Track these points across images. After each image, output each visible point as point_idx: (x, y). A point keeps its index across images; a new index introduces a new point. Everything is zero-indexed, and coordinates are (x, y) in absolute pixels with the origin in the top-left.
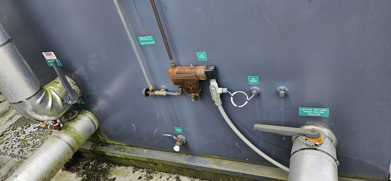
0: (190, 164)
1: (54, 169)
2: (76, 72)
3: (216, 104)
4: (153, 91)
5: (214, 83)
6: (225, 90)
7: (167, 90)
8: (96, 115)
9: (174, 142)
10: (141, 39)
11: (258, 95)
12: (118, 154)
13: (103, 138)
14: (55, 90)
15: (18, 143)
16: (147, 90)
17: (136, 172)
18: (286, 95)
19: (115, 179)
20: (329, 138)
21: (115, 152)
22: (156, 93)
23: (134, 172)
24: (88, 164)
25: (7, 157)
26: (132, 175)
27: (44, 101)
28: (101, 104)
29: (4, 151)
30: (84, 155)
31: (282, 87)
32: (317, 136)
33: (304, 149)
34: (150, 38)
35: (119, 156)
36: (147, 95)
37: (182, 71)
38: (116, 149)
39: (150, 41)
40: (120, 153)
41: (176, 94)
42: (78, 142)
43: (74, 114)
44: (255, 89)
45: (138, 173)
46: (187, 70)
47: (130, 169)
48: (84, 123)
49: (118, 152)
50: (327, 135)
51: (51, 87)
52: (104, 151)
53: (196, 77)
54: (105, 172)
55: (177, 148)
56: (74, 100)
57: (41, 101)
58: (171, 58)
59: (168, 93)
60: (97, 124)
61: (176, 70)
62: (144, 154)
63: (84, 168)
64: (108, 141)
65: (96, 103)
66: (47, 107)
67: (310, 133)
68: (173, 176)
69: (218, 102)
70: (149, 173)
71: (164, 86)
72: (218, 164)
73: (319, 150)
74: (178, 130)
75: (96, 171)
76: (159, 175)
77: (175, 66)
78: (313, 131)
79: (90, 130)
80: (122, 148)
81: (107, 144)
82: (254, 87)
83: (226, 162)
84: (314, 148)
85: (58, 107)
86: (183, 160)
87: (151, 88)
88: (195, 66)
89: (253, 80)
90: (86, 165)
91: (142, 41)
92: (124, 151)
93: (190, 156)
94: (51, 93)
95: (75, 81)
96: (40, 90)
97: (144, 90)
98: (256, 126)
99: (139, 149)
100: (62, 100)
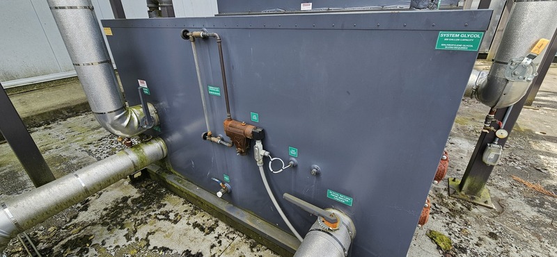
0: (229, 212)
1: (111, 179)
2: (161, 104)
3: (258, 165)
4: (211, 136)
5: (259, 144)
6: (267, 153)
7: (222, 140)
8: (167, 145)
9: (219, 188)
10: (211, 88)
11: (295, 167)
12: (175, 184)
13: (169, 166)
14: (136, 113)
15: (108, 150)
16: (206, 134)
17: (185, 205)
18: (318, 174)
19: (165, 204)
20: (347, 227)
21: (173, 181)
22: (213, 139)
23: (183, 204)
24: (151, 185)
25: (94, 158)
26: (181, 206)
27: (122, 119)
28: (175, 137)
29: (94, 153)
30: (151, 176)
31: (316, 166)
32: (334, 221)
33: (320, 230)
34: (217, 89)
35: (175, 186)
36: (205, 138)
37: (234, 125)
38: (174, 179)
39: (217, 92)
40: (177, 183)
41: (227, 144)
42: (142, 162)
43: (148, 137)
44: (294, 161)
45: (186, 207)
46: (238, 125)
47: (182, 200)
48: (154, 148)
49: (176, 182)
50: (347, 223)
51: (134, 109)
52: (166, 177)
53: (244, 133)
54: (161, 196)
55: (220, 194)
56: (150, 125)
57: (120, 118)
58: (229, 111)
59: (222, 142)
60: (165, 152)
61: (230, 123)
62: (196, 191)
63: (146, 187)
64: (172, 170)
65: (171, 135)
66: (122, 124)
67: (328, 216)
68: (214, 219)
69: (260, 163)
70: (195, 210)
71: (221, 135)
72: (251, 220)
73: (331, 235)
74: (227, 178)
75: (154, 192)
76: (202, 214)
77: (231, 119)
78: (332, 215)
79: (157, 155)
80: (180, 180)
81: (171, 173)
82: (294, 159)
83: (259, 221)
84: (328, 232)
85: (133, 128)
86: (224, 207)
87: (209, 133)
88: (247, 124)
89: (293, 152)
90: (149, 185)
91: (211, 91)
92: (181, 183)
93: (232, 205)
94: (131, 113)
95: (157, 110)
96: (122, 109)
97: (204, 133)
98: (286, 195)
99: (193, 185)
100: (139, 123)
